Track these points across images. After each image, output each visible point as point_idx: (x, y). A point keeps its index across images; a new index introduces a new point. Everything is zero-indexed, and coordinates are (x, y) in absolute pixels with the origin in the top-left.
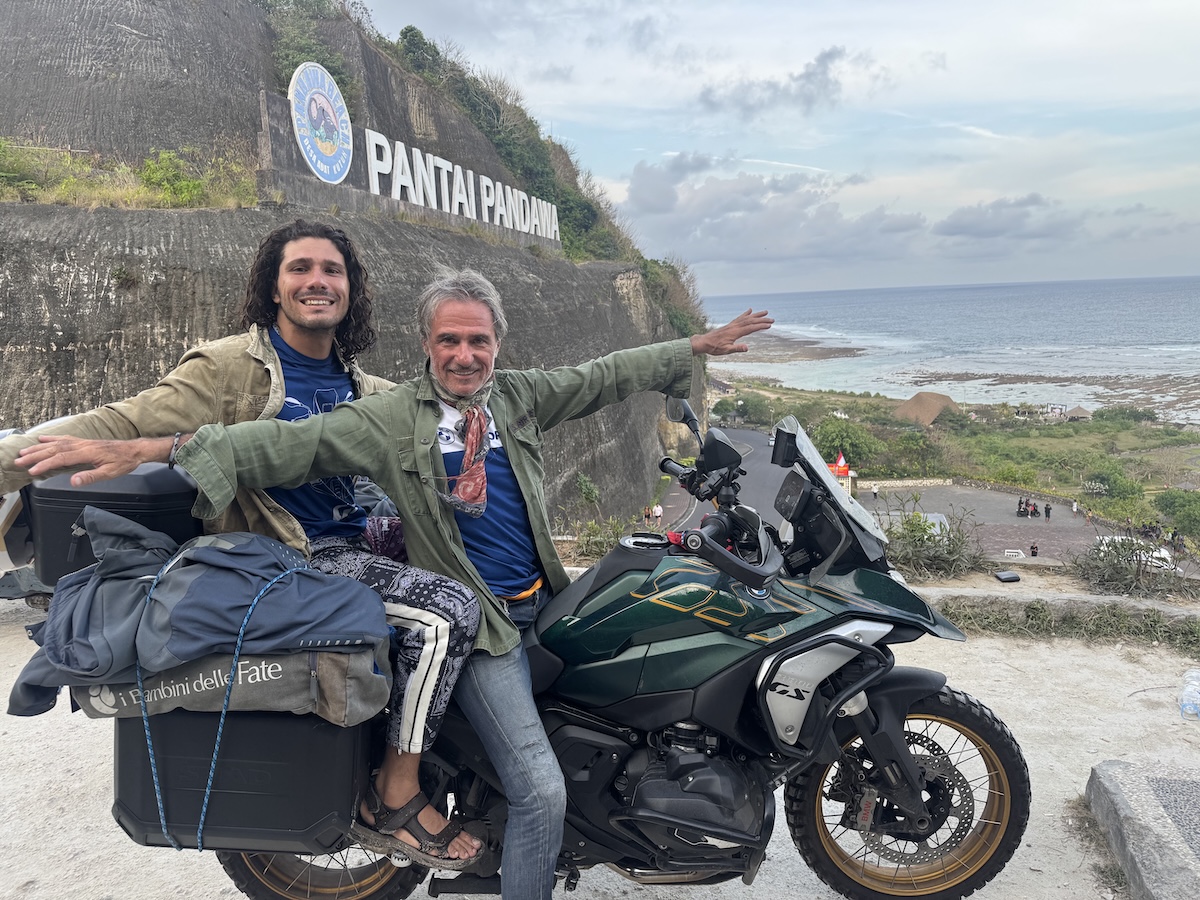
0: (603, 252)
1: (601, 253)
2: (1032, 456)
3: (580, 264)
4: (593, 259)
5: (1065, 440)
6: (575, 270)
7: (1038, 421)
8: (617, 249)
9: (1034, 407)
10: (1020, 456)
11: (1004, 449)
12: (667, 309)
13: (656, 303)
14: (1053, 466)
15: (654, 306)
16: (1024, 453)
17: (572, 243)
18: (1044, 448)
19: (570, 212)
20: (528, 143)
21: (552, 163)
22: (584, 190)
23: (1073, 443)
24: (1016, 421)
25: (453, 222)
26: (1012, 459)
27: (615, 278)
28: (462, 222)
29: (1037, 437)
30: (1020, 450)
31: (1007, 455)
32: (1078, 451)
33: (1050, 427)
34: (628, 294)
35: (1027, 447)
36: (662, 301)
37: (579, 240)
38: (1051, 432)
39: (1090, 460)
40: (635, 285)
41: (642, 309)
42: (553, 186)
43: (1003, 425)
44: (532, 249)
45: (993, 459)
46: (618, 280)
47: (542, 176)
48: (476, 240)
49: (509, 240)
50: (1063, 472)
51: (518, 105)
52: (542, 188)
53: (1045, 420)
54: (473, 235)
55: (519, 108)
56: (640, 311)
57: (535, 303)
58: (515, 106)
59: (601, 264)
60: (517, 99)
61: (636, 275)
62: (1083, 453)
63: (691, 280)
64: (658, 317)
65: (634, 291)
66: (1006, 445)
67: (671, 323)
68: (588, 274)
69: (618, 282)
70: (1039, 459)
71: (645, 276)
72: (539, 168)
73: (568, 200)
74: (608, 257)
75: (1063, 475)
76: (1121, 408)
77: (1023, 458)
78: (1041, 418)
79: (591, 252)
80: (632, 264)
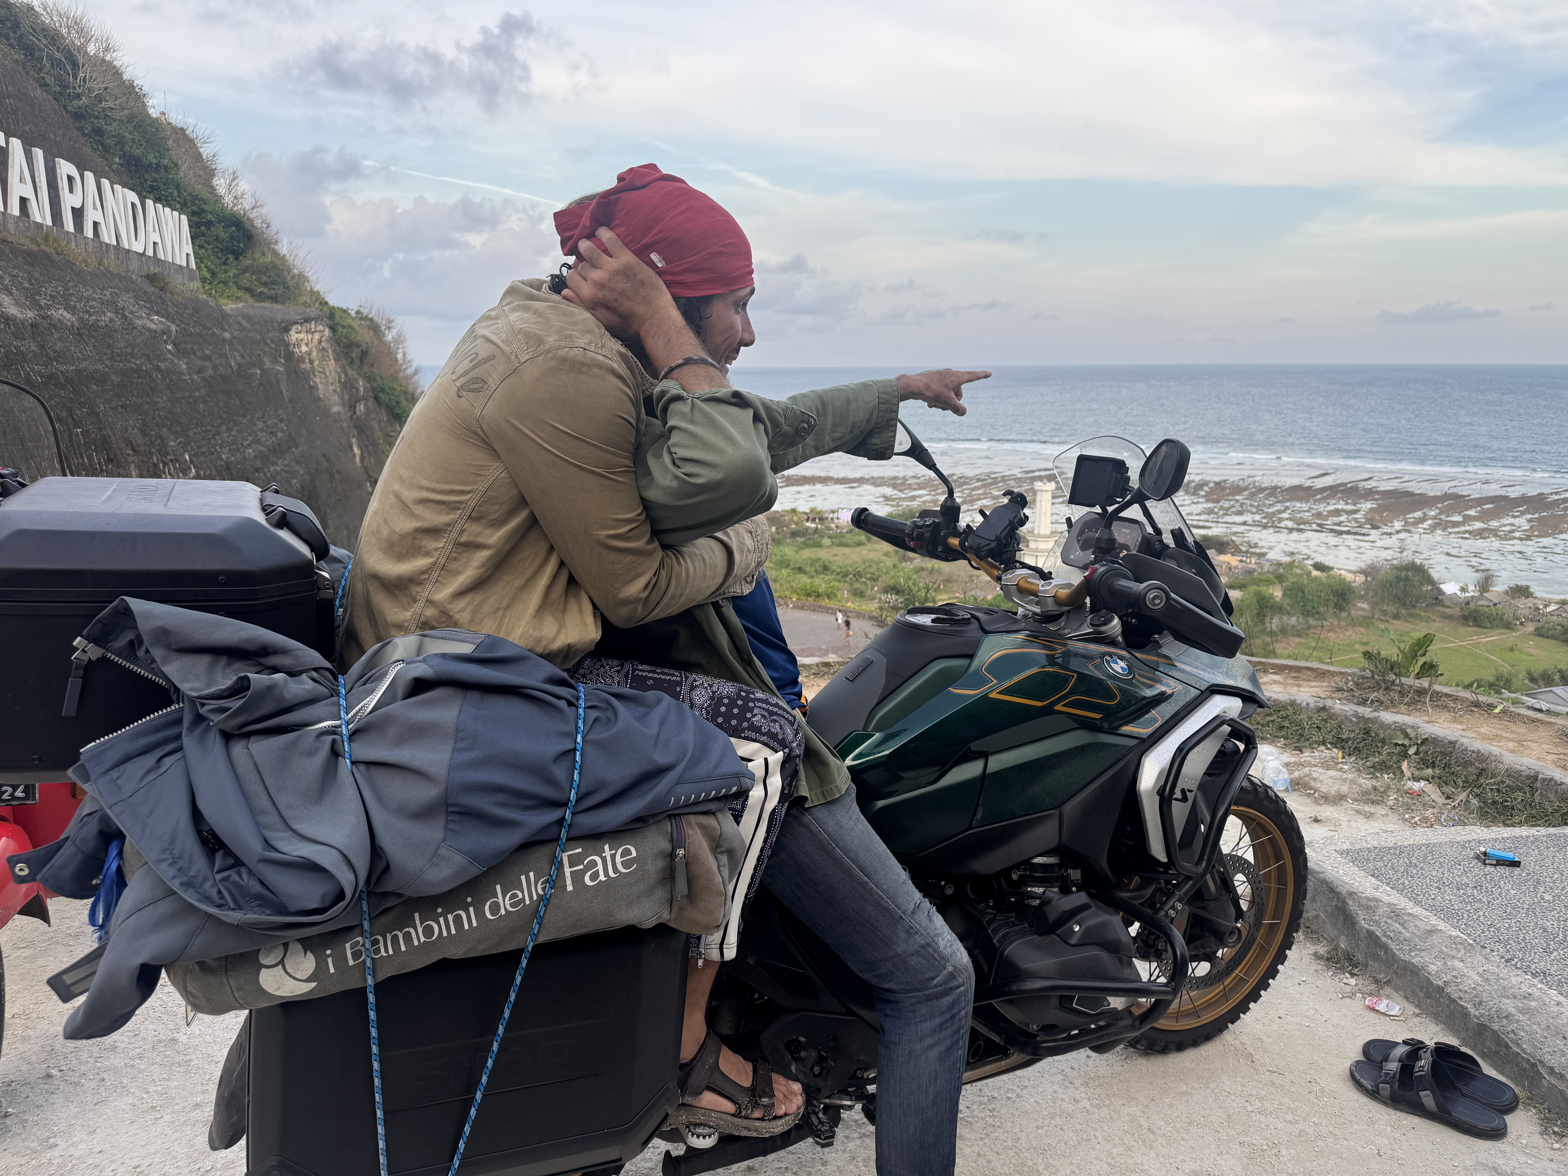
0: (266, 291)
1: (262, 293)
2: (826, 568)
3: (229, 306)
4: (251, 300)
5: (858, 549)
6: (224, 315)
7: (829, 528)
8: (288, 288)
9: (825, 512)
10: (813, 569)
11: (796, 561)
12: (369, 379)
13: (353, 370)
14: (848, 579)
15: (350, 372)
16: (817, 565)
17: (213, 274)
18: (837, 558)
19: (208, 229)
20: (130, 121)
21: (172, 153)
22: (228, 200)
23: (866, 552)
24: (807, 529)
25: (11, 226)
26: (805, 572)
27: (287, 330)
28: (28, 229)
29: (829, 547)
30: (813, 562)
31: (800, 569)
32: (872, 560)
33: (842, 535)
34: (309, 353)
35: (819, 559)
36: (361, 366)
37: (226, 272)
38: (843, 540)
39: (884, 570)
40: (320, 342)
41: (333, 376)
42: (178, 187)
43: (794, 534)
44: (151, 278)
45: (785, 574)
46: (292, 333)
47: (157, 171)
48: (57, 258)
49: (111, 262)
50: (858, 585)
51: (108, 58)
52: (158, 188)
53: (837, 527)
54: (50, 250)
55: (110, 63)
56: (330, 380)
57: (166, 360)
58: (104, 60)
59: (263, 308)
60: (107, 49)
61: (320, 328)
62: (877, 563)
63: (400, 339)
64: (358, 390)
65: (319, 350)
66: (798, 557)
67: (376, 399)
68: (244, 322)
69: (294, 336)
70: (833, 572)
71: (333, 329)
72: (151, 157)
73: (203, 211)
74: (274, 299)
75: (858, 588)
76: (911, 511)
77: (816, 571)
78: (833, 525)
79: (247, 290)
80: (313, 312)
